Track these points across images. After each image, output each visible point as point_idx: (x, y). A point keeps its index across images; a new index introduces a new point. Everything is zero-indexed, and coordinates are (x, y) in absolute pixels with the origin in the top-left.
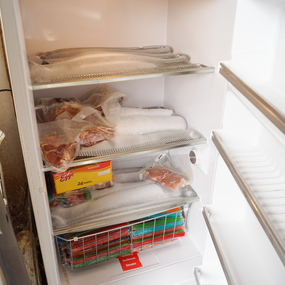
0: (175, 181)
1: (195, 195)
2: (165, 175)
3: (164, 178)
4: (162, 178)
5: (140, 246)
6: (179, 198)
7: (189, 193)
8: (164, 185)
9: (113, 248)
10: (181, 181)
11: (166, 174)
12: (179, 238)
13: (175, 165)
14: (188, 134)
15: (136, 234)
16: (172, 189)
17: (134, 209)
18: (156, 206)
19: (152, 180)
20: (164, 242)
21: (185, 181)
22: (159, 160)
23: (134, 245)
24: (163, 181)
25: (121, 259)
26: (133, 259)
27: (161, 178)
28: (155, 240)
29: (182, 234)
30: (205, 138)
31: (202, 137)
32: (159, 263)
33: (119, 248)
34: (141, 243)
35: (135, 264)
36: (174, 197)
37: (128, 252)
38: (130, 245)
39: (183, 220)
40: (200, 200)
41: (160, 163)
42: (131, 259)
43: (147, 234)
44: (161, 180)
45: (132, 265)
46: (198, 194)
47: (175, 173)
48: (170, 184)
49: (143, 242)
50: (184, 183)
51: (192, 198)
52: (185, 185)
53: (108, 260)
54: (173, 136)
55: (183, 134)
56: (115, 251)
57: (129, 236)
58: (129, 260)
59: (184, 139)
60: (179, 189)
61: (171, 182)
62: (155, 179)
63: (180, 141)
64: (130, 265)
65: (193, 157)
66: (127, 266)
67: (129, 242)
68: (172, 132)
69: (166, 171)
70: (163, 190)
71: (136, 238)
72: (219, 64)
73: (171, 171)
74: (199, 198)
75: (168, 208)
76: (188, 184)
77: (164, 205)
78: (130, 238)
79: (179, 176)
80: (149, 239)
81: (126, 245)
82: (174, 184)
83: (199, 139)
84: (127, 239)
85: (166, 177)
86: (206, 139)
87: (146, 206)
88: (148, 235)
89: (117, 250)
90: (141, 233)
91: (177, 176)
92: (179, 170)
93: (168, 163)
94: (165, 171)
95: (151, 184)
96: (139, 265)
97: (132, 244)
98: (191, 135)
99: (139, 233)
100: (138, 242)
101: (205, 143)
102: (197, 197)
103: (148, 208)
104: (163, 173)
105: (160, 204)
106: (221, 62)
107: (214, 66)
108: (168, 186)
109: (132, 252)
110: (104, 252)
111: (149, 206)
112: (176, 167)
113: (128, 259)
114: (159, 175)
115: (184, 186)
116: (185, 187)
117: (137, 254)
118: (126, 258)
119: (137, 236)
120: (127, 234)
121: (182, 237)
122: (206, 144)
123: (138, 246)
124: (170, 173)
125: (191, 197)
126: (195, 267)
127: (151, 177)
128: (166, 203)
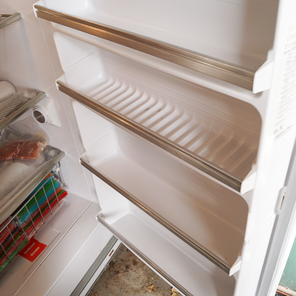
0: (32, 149)
1: (58, 152)
2: (18, 149)
3: (18, 152)
4: (18, 153)
5: (34, 229)
6: (46, 163)
7: (52, 153)
8: (23, 159)
9: (9, 248)
10: (38, 146)
11: (18, 146)
12: (64, 199)
13: (21, 133)
14: (22, 95)
15: (23, 221)
16: (34, 158)
17: (9, 199)
18: (28, 183)
19: (8, 160)
20: (52, 211)
21: (41, 144)
22: (1, 137)
23: (27, 233)
24: (20, 155)
25: (22, 253)
26: (33, 245)
27: (16, 153)
28: (44, 215)
29: (65, 194)
30: (42, 92)
31: (39, 92)
32: (60, 233)
33: (15, 245)
34: (33, 226)
35: (38, 248)
36: (40, 165)
37: (25, 242)
38: (23, 235)
39: (58, 180)
40: (66, 154)
41: (5, 140)
42: (31, 247)
43: (33, 214)
44: (17, 156)
45: (36, 251)
46: (61, 149)
47: (26, 141)
48: (29, 155)
49: (34, 224)
50: (42, 146)
51: (57, 156)
52: (43, 147)
53: (10, 262)
54: (8, 105)
55: (18, 98)
56: (12, 250)
57: (17, 227)
58: (30, 248)
59: (21, 102)
60: (41, 154)
61: (29, 152)
62: (10, 158)
63: (19, 107)
64: (34, 253)
65: (39, 117)
66: (32, 255)
67: (20, 233)
68: (5, 101)
69: (17, 144)
70: (26, 165)
71: (25, 224)
72: (34, 7)
73: (20, 141)
74: (63, 152)
75: (41, 178)
76: (46, 144)
77: (36, 177)
78: (18, 228)
79: (33, 142)
80: (37, 217)
81: (19, 237)
82: (33, 152)
83: (37, 95)
84: (17, 231)
85: (20, 151)
86: (44, 93)
87: (20, 189)
88: (35, 215)
89: (15, 248)
90: (27, 217)
91: (31, 143)
92: (28, 136)
93: (11, 135)
94: (15, 144)
95: (9, 165)
96: (43, 247)
97: (25, 233)
98: (26, 95)
99: (25, 218)
100: (30, 227)
101: (44, 97)
102: (61, 152)
103: (22, 190)
104: (15, 148)
105: (31, 179)
106: (35, 4)
107: (19, 12)
108: (28, 157)
109: (29, 240)
110: (3, 258)
111: (22, 188)
112: (23, 135)
113: (28, 249)
114: (12, 152)
115: (43, 149)
116: (45, 149)
117: (34, 238)
118: (25, 249)
119: (24, 222)
120: (14, 227)
121: (66, 197)
122: (46, 97)
123: (31, 231)
124: (22, 144)
125: (55, 156)
126: (97, 215)
127: (5, 158)
128: (36, 175)
